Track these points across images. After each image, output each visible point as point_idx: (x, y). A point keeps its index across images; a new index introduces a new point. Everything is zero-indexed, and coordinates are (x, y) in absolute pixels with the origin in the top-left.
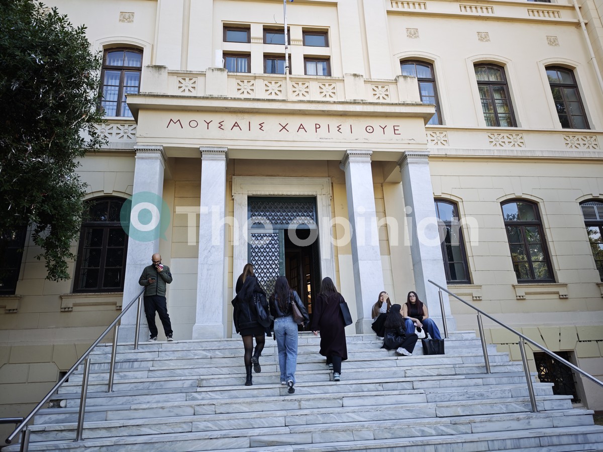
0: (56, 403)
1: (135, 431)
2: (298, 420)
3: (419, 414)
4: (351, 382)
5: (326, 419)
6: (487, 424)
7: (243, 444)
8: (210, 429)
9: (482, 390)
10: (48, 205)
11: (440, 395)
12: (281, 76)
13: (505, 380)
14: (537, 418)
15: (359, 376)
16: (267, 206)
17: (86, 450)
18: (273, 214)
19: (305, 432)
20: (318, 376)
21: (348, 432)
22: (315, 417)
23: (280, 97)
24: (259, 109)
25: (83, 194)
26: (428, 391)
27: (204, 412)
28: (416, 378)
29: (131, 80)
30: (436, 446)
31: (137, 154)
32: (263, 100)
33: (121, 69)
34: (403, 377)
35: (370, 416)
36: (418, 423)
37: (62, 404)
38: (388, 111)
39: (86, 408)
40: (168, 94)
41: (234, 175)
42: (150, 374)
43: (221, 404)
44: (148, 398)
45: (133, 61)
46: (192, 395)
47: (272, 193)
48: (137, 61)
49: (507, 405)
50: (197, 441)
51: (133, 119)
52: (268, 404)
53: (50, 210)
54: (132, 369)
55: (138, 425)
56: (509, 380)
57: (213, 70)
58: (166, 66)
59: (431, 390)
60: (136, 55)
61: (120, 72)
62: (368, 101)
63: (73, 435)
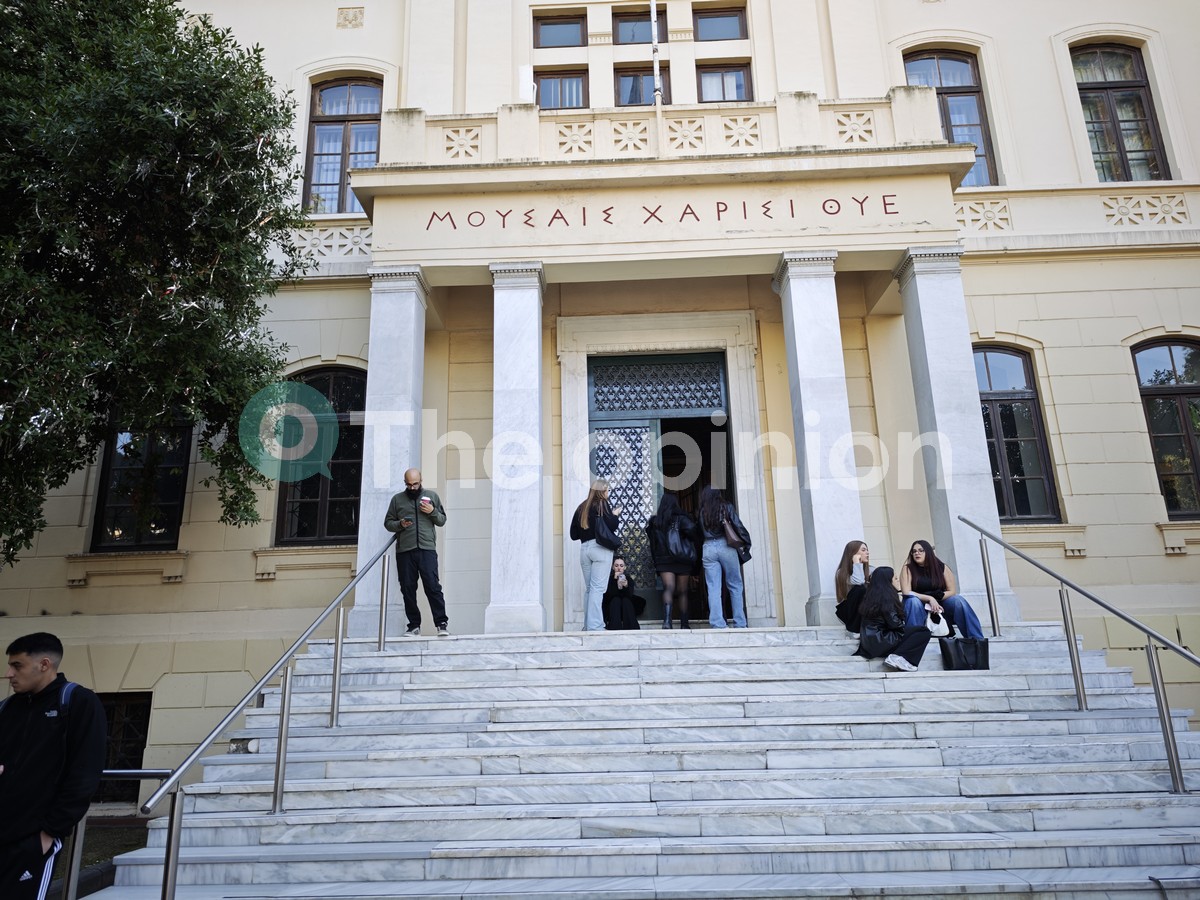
0: (242, 745)
1: (374, 799)
2: (675, 792)
3: (923, 788)
4: (785, 721)
5: (731, 792)
6: (1070, 813)
7: (566, 831)
8: (509, 801)
9: (1065, 744)
10: (218, 387)
11: (971, 751)
12: (646, 109)
13: (1118, 724)
14: (1181, 805)
15: (804, 709)
16: (627, 374)
17: (288, 829)
18: (638, 389)
19: (687, 815)
20: (720, 707)
21: (773, 818)
22: (709, 787)
23: (643, 154)
24: (602, 180)
25: (281, 365)
26: (945, 744)
27: (499, 769)
28: (921, 716)
29: (364, 140)
30: (952, 852)
31: (374, 284)
32: (610, 162)
33: (345, 121)
34: (895, 714)
35: (820, 789)
36: (917, 806)
37: (252, 746)
38: (870, 165)
39: (288, 755)
40: (427, 164)
41: (560, 316)
42: (405, 696)
43: (531, 757)
44: (400, 740)
45: (366, 102)
46: (478, 737)
47: (634, 348)
48: (373, 102)
49: (1116, 777)
50: (483, 823)
51: (365, 216)
52: (619, 759)
53: (223, 397)
54: (373, 686)
55: (379, 789)
56: (1128, 724)
57: (511, 108)
58: (423, 109)
59: (953, 742)
60: (368, 90)
61: (342, 127)
62: (828, 148)
63: (268, 802)
